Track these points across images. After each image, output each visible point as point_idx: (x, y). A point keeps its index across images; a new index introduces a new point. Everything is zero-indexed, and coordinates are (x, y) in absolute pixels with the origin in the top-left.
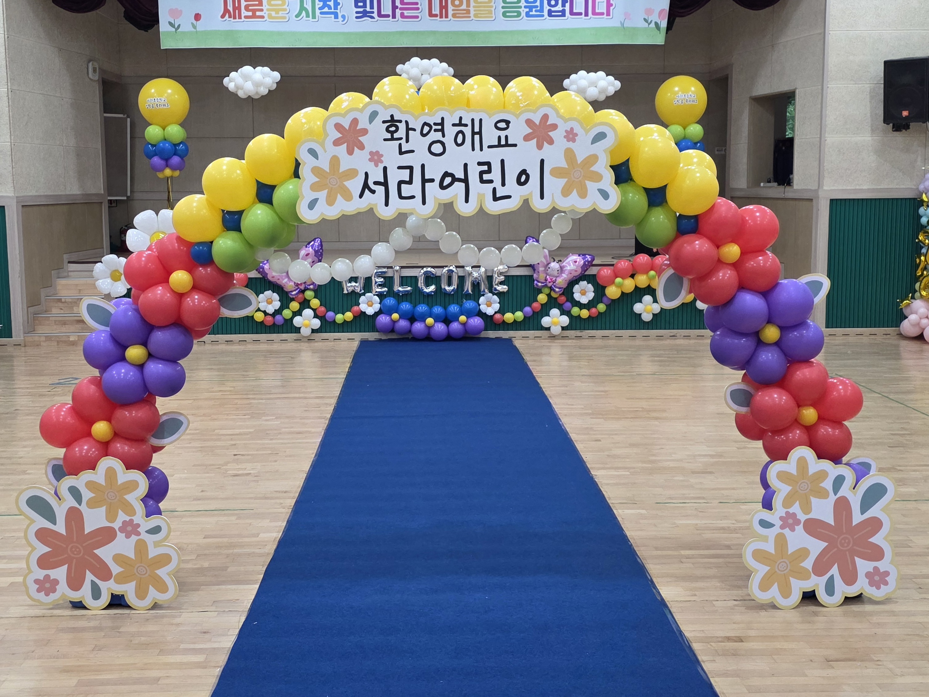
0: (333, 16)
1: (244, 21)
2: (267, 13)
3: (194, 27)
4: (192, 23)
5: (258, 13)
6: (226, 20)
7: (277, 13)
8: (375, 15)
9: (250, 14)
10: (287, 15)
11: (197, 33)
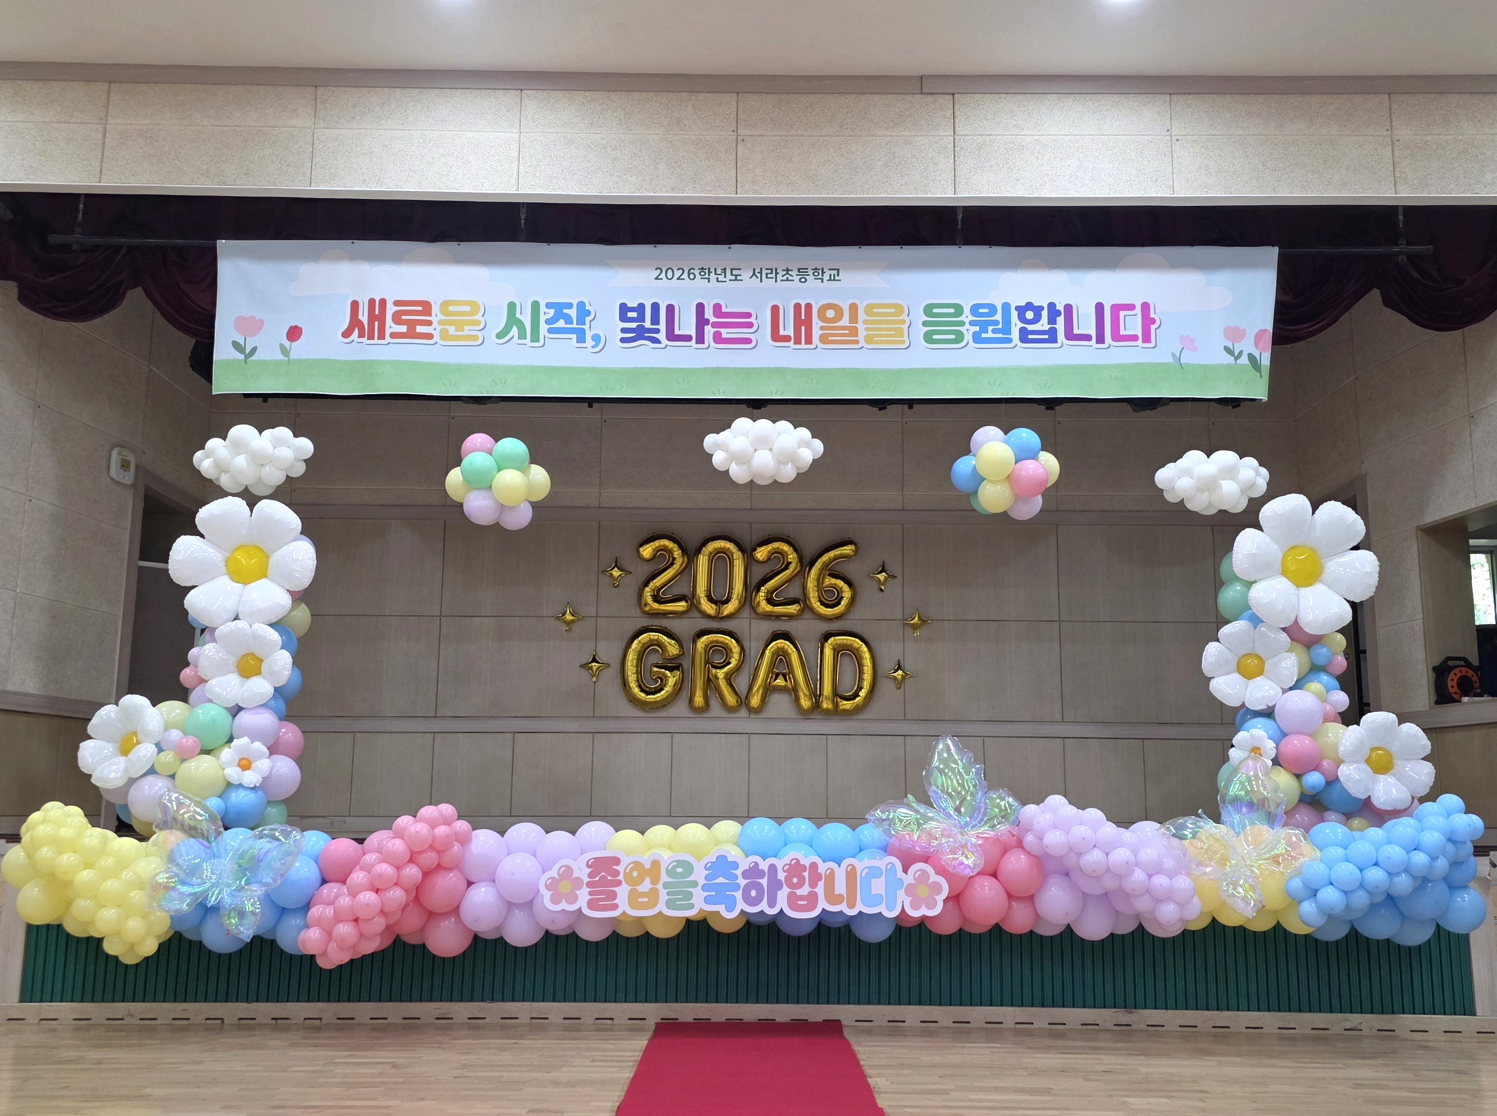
0: (574, 337)
1: (389, 343)
2: (439, 328)
3: (285, 351)
4: (282, 346)
6: (353, 341)
7: (459, 326)
8: (662, 336)
9: (403, 329)
10: (480, 334)
11: (289, 364)
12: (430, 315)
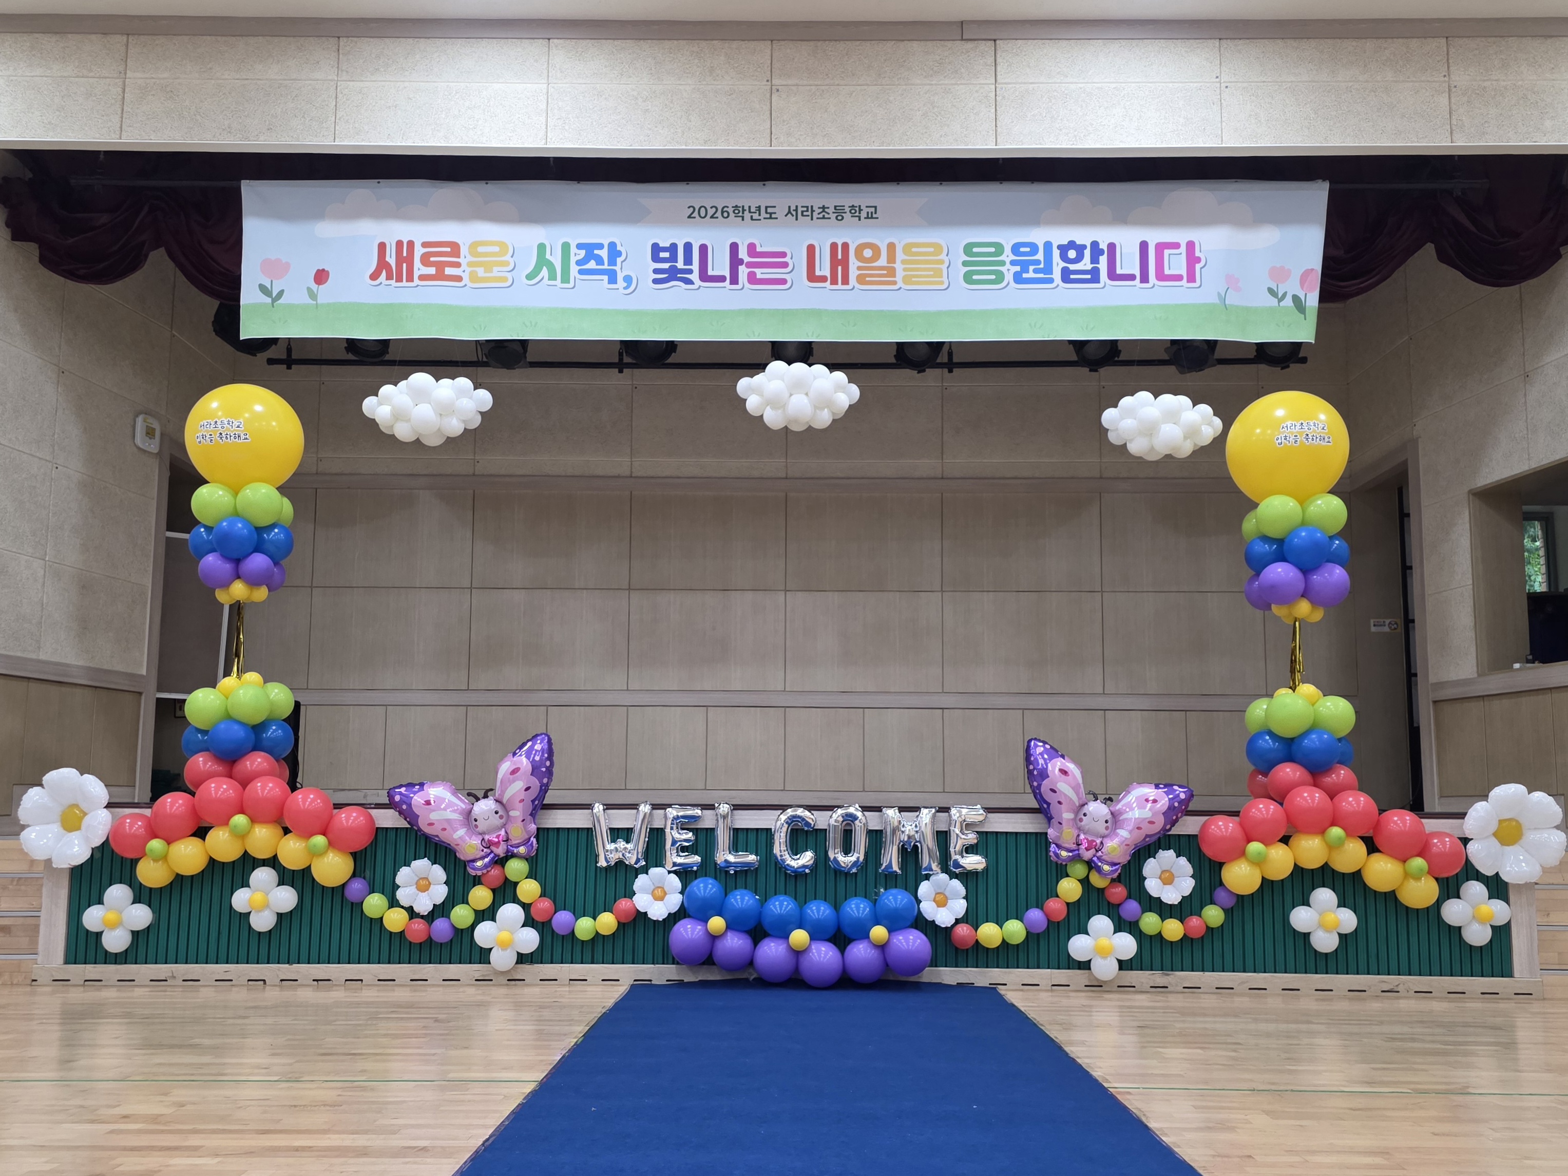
0: (606, 278)
1: (418, 286)
2: (468, 270)
3: (312, 295)
4: (309, 289)
5: (449, 271)
6: (381, 283)
7: (488, 269)
8: (695, 277)
9: (432, 271)
10: (509, 275)
11: (317, 307)
12: (459, 257)
